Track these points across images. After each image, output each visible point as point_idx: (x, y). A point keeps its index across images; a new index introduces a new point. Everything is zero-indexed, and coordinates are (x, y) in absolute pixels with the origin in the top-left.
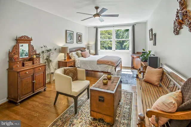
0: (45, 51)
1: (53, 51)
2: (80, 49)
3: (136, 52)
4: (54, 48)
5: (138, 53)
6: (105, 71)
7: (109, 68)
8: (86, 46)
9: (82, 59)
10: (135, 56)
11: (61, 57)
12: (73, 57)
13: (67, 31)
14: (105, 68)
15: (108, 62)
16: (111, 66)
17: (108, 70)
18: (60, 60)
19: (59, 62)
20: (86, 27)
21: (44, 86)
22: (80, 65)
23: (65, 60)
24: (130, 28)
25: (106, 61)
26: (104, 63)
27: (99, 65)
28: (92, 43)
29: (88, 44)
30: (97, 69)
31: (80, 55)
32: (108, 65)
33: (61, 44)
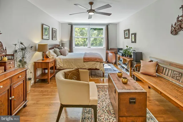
0: (18, 51)
1: (28, 50)
2: (55, 46)
3: (109, 48)
4: (30, 46)
5: (111, 49)
6: (93, 68)
7: (97, 64)
8: (59, 43)
9: (62, 57)
10: (109, 52)
11: (38, 56)
12: (51, 56)
13: (44, 25)
14: (93, 65)
15: (96, 59)
16: (100, 63)
17: (96, 67)
18: (36, 60)
19: (35, 63)
20: (59, 22)
21: (24, 100)
22: (62, 64)
23: (43, 60)
24: (104, 28)
25: (93, 58)
26: (91, 60)
27: (86, 63)
28: (66, 40)
29: (61, 41)
30: (83, 67)
31: (59, 53)
32: (96, 62)
33: (37, 41)
